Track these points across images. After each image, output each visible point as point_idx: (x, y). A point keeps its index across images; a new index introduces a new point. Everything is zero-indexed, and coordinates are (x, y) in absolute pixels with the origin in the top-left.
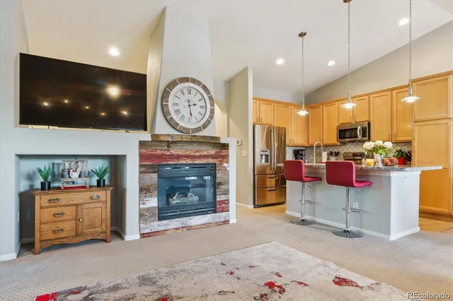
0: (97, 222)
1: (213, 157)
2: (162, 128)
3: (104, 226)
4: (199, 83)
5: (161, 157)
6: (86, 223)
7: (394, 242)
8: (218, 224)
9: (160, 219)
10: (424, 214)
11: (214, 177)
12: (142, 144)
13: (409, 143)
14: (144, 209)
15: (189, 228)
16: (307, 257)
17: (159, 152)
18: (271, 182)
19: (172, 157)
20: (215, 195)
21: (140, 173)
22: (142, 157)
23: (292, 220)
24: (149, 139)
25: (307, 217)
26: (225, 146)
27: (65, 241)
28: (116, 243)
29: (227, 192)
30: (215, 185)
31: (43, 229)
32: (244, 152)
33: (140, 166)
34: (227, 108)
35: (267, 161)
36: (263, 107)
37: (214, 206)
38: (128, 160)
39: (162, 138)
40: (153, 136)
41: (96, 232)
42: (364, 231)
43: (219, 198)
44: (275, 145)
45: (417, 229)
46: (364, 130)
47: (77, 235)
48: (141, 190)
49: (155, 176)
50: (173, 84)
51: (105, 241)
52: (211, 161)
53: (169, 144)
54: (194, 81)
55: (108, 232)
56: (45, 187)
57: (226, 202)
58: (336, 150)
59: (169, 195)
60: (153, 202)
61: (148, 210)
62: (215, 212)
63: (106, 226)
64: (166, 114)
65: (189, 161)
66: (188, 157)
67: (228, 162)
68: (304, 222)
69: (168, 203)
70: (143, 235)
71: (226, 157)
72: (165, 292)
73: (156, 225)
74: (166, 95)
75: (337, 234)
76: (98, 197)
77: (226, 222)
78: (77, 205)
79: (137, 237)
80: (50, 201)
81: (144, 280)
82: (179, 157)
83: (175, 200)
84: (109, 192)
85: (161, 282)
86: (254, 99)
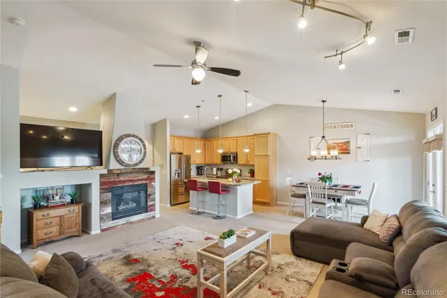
0: (73, 226)
1: (145, 179)
2: (114, 165)
3: (77, 227)
4: (137, 137)
5: (114, 182)
6: (66, 226)
7: (238, 220)
8: (149, 219)
9: (113, 219)
10: (255, 202)
11: (146, 191)
12: (102, 176)
13: (253, 166)
14: (103, 215)
15: (131, 223)
16: (196, 231)
17: (112, 180)
18: (182, 189)
19: (120, 182)
20: (146, 202)
21: (101, 193)
22: (102, 184)
23: (193, 213)
24: (106, 172)
25: (200, 210)
26: (153, 173)
27: (53, 239)
28: (85, 237)
29: (154, 200)
30: (147, 196)
31: (39, 234)
32: (164, 172)
33: (101, 189)
34: (153, 141)
35: (179, 176)
36: (176, 141)
37: (146, 209)
38: (93, 186)
39: (115, 172)
40: (108, 170)
41: (72, 231)
42: (227, 215)
43: (149, 204)
44: (184, 166)
45: (252, 212)
46: (234, 157)
47: (60, 234)
48: (101, 203)
49: (110, 194)
50: (120, 139)
51: (79, 236)
52: (144, 182)
53: (118, 175)
54: (134, 136)
55: (80, 231)
56: (37, 206)
57: (153, 205)
58: (221, 167)
59: (118, 205)
60: (109, 210)
61: (105, 215)
62: (147, 212)
63: (79, 227)
64: (116, 156)
65: (131, 184)
66: (131, 181)
67: (154, 182)
68: (199, 213)
69: (117, 209)
70: (102, 230)
71: (153, 179)
72: (128, 254)
73: (111, 223)
74: (116, 146)
75: (214, 218)
76: (74, 210)
77: (154, 217)
78: (60, 217)
79: (99, 231)
80: (43, 215)
81: (114, 251)
82: (124, 181)
83: (121, 208)
84: (81, 207)
85: (124, 250)
86: (171, 136)
